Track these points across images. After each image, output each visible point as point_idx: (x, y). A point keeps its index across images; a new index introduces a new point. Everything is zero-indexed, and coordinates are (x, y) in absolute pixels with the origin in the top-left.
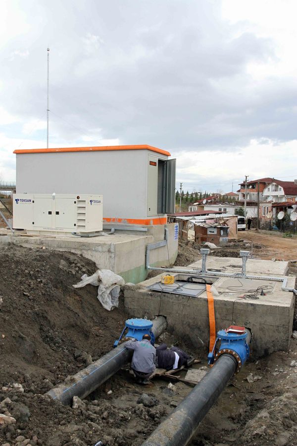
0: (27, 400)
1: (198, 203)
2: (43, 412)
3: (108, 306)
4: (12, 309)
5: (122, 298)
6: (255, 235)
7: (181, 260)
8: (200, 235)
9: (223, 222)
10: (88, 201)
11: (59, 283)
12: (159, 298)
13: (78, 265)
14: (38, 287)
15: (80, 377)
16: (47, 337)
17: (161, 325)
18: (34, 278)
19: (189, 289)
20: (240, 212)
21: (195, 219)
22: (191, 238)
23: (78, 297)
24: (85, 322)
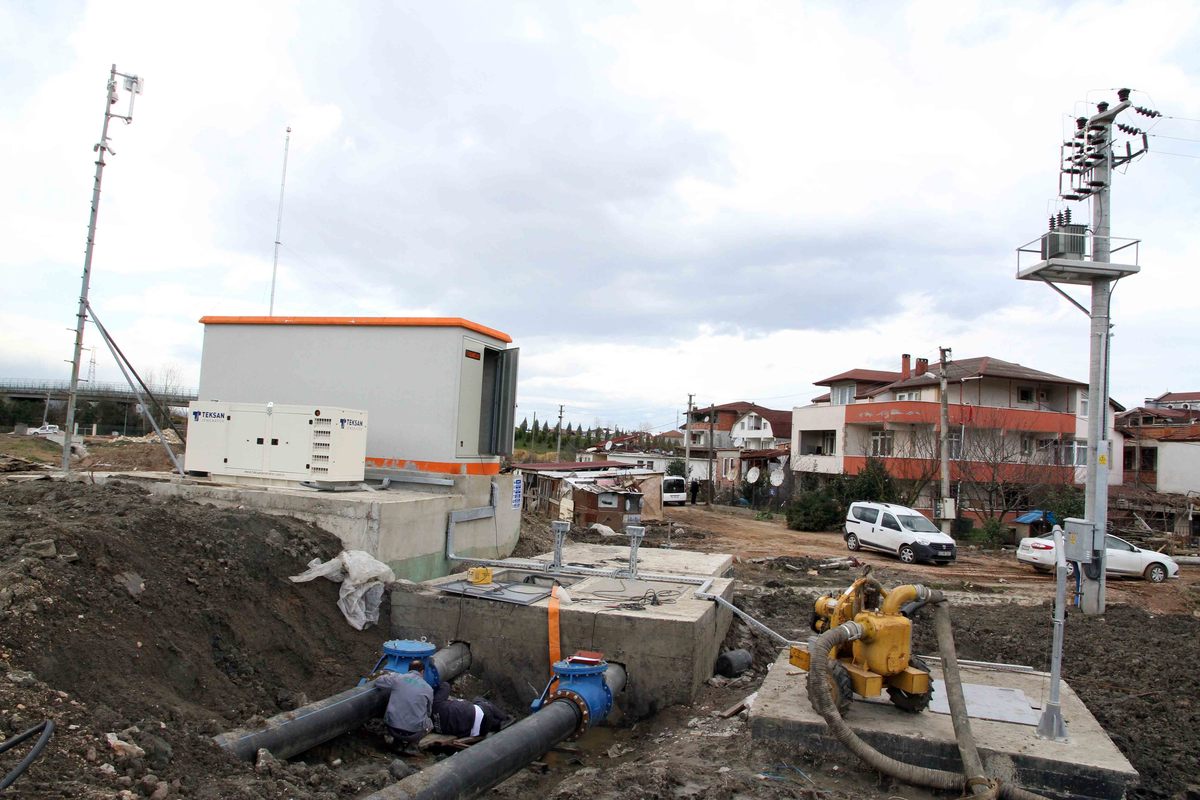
0: (172, 738)
1: (595, 449)
2: (198, 759)
3: (358, 623)
4: (161, 604)
5: (386, 608)
6: (701, 515)
7: (523, 547)
8: (584, 509)
9: (630, 483)
10: (336, 421)
11: (261, 570)
12: (457, 608)
13: (305, 540)
14: (218, 573)
15: (277, 722)
16: (226, 660)
17: (457, 658)
18: (211, 556)
19: (520, 593)
20: (678, 468)
21: (575, 476)
22: (567, 516)
23: (298, 600)
24: (306, 644)
